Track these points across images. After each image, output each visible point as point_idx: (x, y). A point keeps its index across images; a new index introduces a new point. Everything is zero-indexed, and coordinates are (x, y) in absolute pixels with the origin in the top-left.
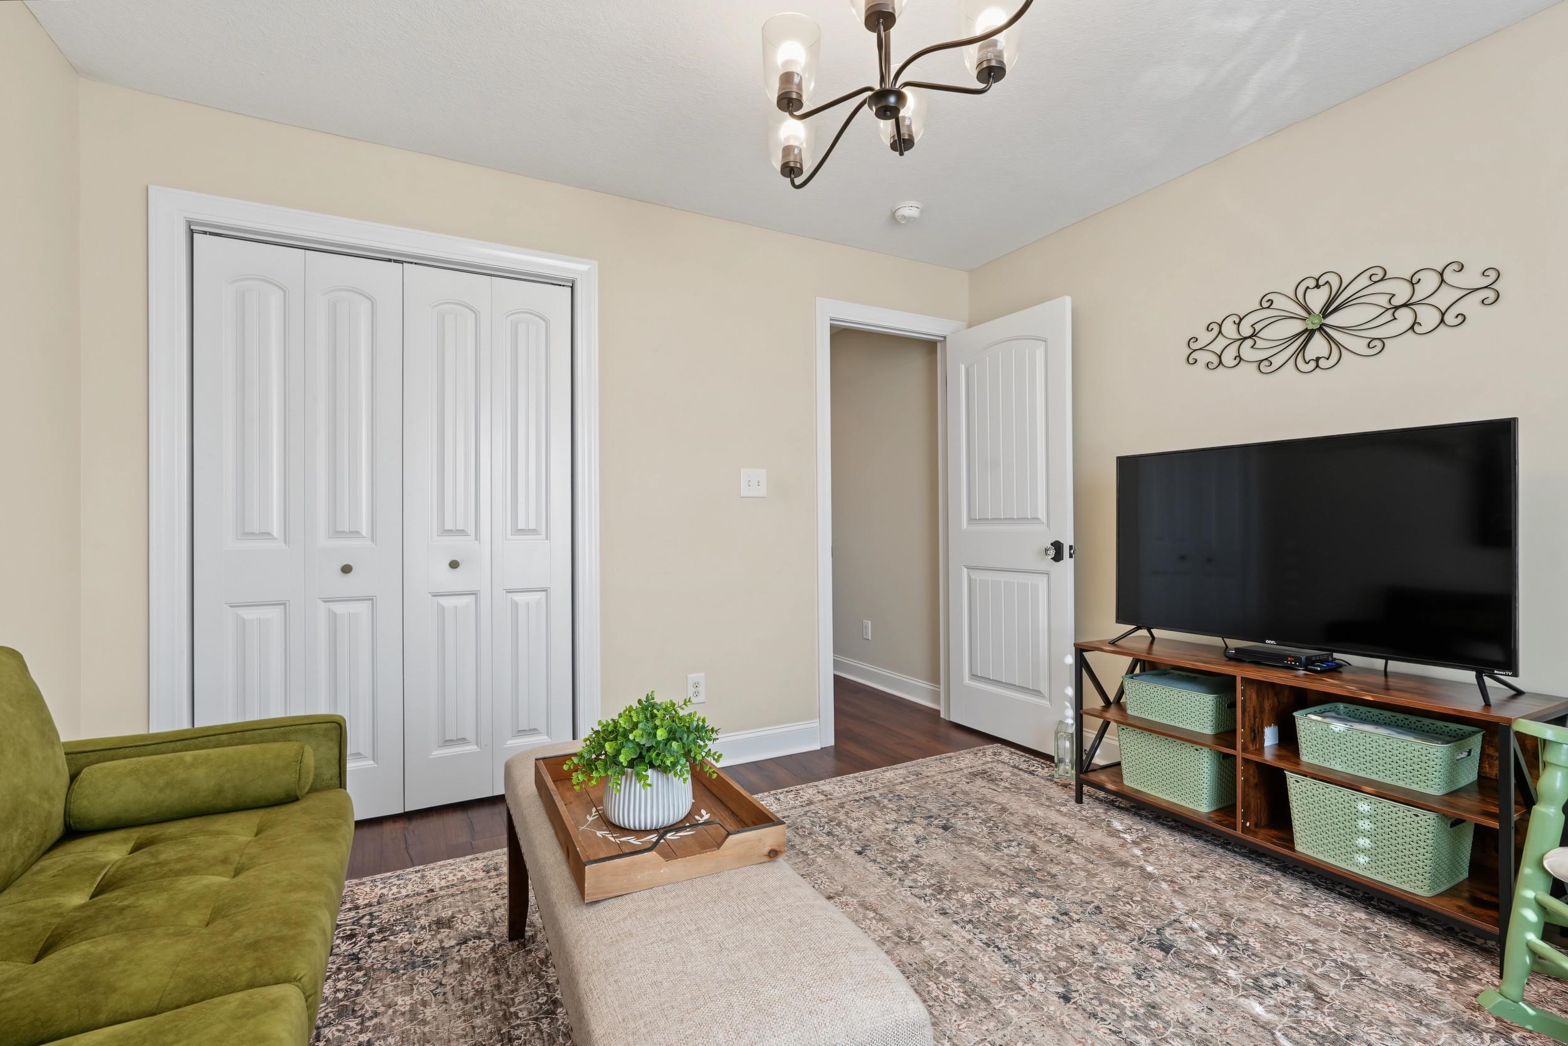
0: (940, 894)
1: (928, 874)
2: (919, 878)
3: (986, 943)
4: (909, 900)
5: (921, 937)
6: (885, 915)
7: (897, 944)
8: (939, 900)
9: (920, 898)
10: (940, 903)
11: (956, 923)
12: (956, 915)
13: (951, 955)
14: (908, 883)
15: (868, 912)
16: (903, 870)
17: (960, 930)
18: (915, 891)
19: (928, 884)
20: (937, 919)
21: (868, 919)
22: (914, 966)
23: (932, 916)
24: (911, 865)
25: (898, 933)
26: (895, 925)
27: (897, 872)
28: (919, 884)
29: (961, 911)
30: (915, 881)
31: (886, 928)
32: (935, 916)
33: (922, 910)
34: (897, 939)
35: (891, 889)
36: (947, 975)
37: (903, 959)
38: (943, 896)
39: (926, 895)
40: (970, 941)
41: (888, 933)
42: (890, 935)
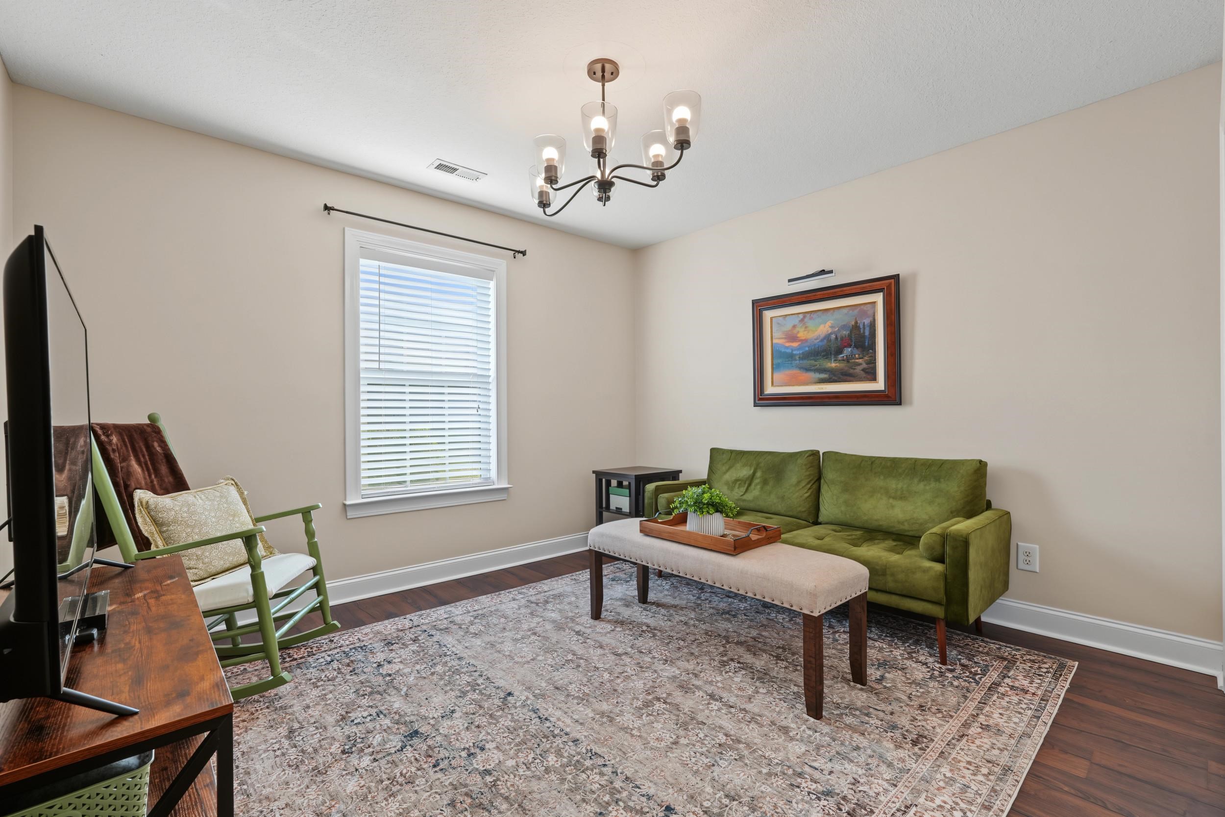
0: (578, 761)
1: (589, 787)
2: (597, 777)
3: (547, 720)
4: (605, 750)
5: (594, 719)
6: (623, 733)
7: (611, 712)
8: (579, 754)
9: (596, 754)
10: (578, 750)
11: (567, 734)
12: (566, 740)
13: (574, 709)
14: (608, 770)
15: (639, 734)
16: (614, 788)
17: (564, 728)
18: (600, 761)
19: (589, 772)
20: (582, 735)
21: (636, 728)
22: (598, 700)
23: (585, 737)
24: (607, 798)
25: (611, 720)
26: (615, 726)
27: (621, 784)
28: (597, 771)
29: (561, 746)
30: (602, 774)
31: (621, 723)
32: (583, 737)
33: (594, 741)
34: (611, 715)
35: (624, 761)
36: (578, 697)
37: (605, 703)
38: (575, 758)
39: (591, 758)
40: (559, 719)
41: (618, 719)
42: (617, 718)
